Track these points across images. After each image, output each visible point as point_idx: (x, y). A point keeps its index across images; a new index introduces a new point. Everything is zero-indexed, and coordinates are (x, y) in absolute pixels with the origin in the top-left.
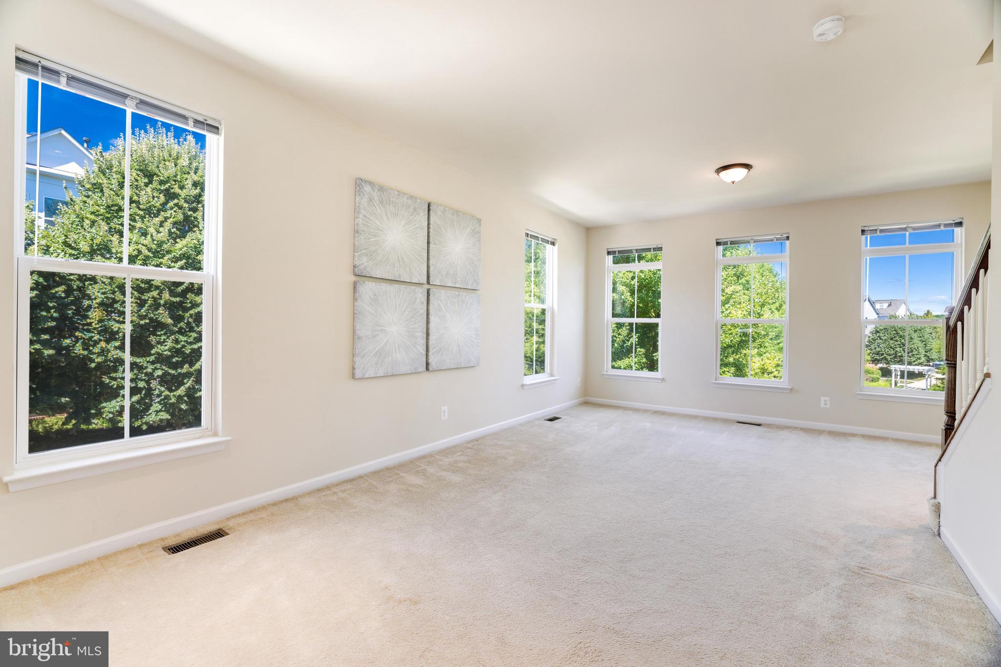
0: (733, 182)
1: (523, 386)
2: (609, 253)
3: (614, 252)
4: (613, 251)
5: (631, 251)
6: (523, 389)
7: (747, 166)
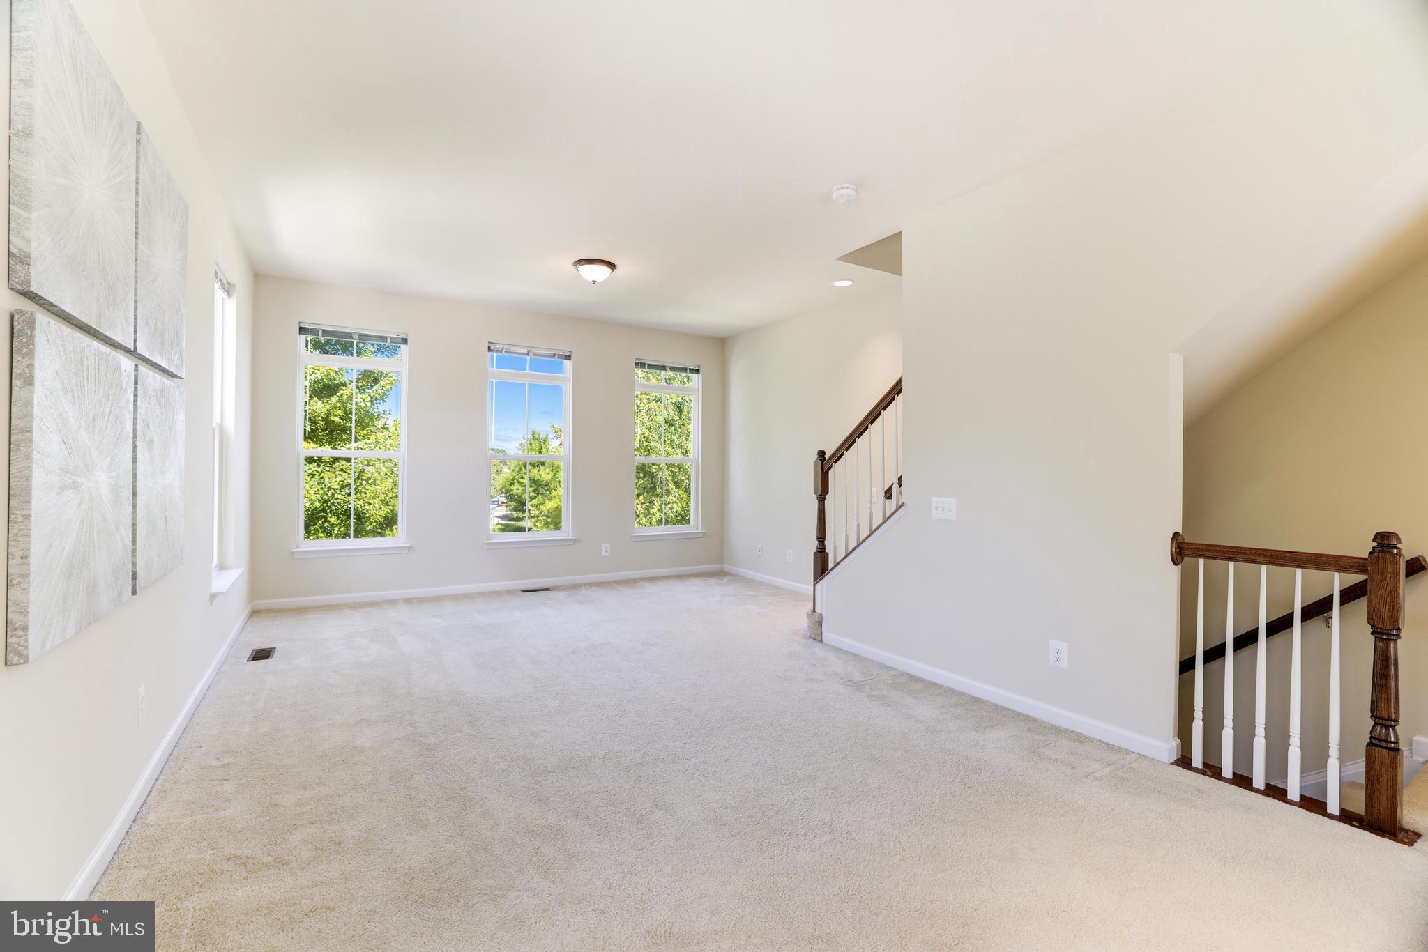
0: (594, 282)
1: (213, 597)
2: (302, 330)
3: (315, 332)
4: (312, 329)
5: (350, 335)
6: (211, 604)
7: (612, 266)
